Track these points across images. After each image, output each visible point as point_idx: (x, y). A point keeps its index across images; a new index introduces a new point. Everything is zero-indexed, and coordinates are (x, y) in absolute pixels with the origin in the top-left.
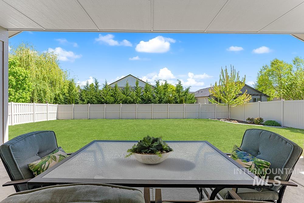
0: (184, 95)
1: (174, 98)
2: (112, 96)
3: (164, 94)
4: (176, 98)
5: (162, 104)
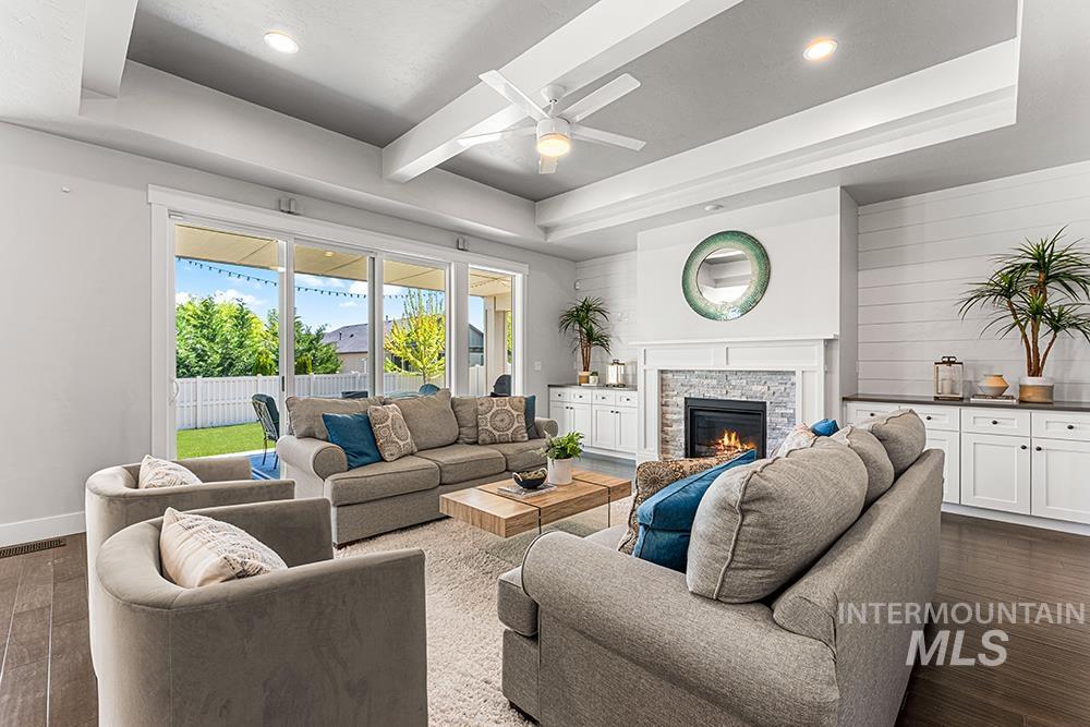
0: (309, 350)
3: (241, 345)
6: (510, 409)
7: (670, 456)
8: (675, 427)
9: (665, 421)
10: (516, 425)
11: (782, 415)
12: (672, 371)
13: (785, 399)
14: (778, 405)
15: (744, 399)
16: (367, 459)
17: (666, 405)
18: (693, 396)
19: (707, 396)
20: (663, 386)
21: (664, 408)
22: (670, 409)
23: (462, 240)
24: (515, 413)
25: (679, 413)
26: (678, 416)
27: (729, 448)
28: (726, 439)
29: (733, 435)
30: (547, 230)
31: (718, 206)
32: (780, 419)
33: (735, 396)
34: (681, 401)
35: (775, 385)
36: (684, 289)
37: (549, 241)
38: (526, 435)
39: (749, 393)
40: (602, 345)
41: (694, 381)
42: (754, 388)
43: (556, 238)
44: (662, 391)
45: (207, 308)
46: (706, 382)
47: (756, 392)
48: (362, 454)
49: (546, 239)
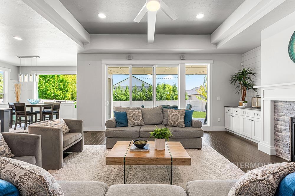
1: (171, 96)
2: (124, 95)
3: (164, 93)
4: (172, 96)
5: (162, 101)
6: (178, 114)
8: (283, 133)
9: (277, 129)
10: (179, 120)
12: (281, 102)
16: (123, 125)
17: (277, 120)
20: (275, 109)
22: (280, 123)
23: (183, 56)
24: (180, 116)
25: (287, 126)
26: (285, 127)
34: (288, 119)
37: (217, 48)
38: (184, 125)
43: (220, 46)
44: (275, 112)
45: (158, 85)
48: (121, 123)
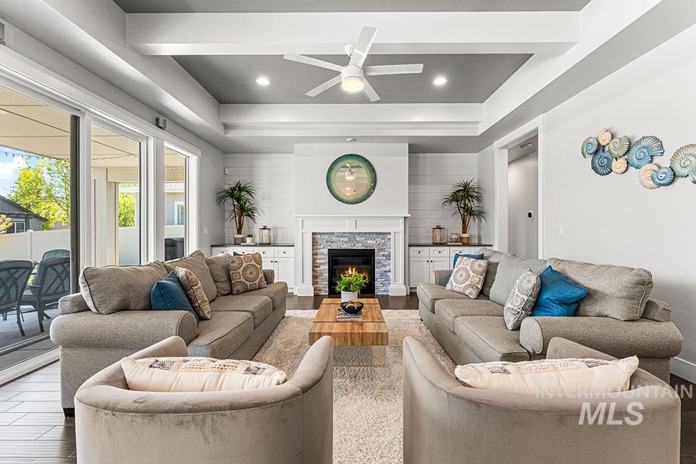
6: (255, 264)
7: (318, 286)
8: (322, 268)
9: (315, 264)
10: (260, 276)
11: (383, 255)
12: (319, 233)
13: (384, 247)
14: (381, 250)
15: (363, 248)
17: (316, 254)
18: (333, 248)
19: (342, 247)
20: (314, 243)
21: (315, 256)
22: (319, 257)
23: (161, 119)
25: (325, 259)
26: (324, 261)
27: (351, 276)
28: (350, 271)
29: (354, 269)
30: (226, 127)
31: (354, 139)
32: (382, 258)
33: (359, 247)
34: (326, 251)
35: (379, 241)
36: (327, 183)
37: (227, 135)
39: (366, 245)
40: (250, 216)
41: (334, 239)
42: (369, 242)
43: (233, 135)
44: (314, 246)
46: (342, 239)
47: (371, 243)
49: (225, 134)
